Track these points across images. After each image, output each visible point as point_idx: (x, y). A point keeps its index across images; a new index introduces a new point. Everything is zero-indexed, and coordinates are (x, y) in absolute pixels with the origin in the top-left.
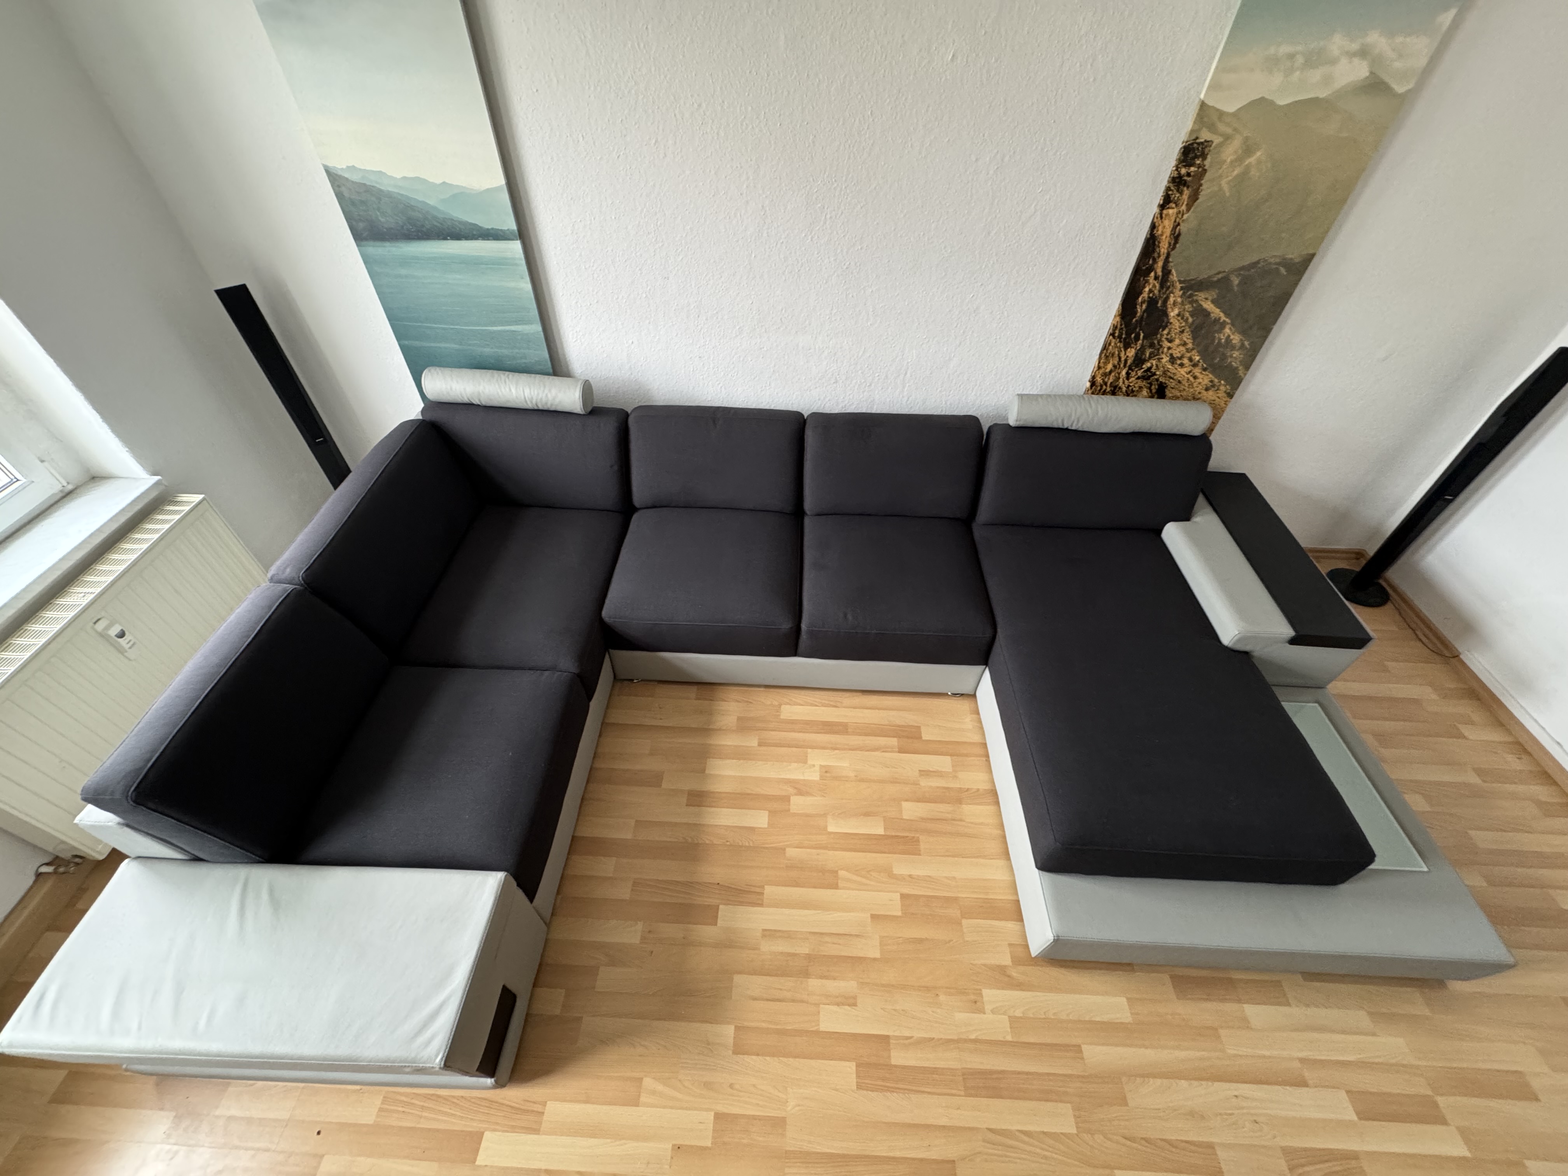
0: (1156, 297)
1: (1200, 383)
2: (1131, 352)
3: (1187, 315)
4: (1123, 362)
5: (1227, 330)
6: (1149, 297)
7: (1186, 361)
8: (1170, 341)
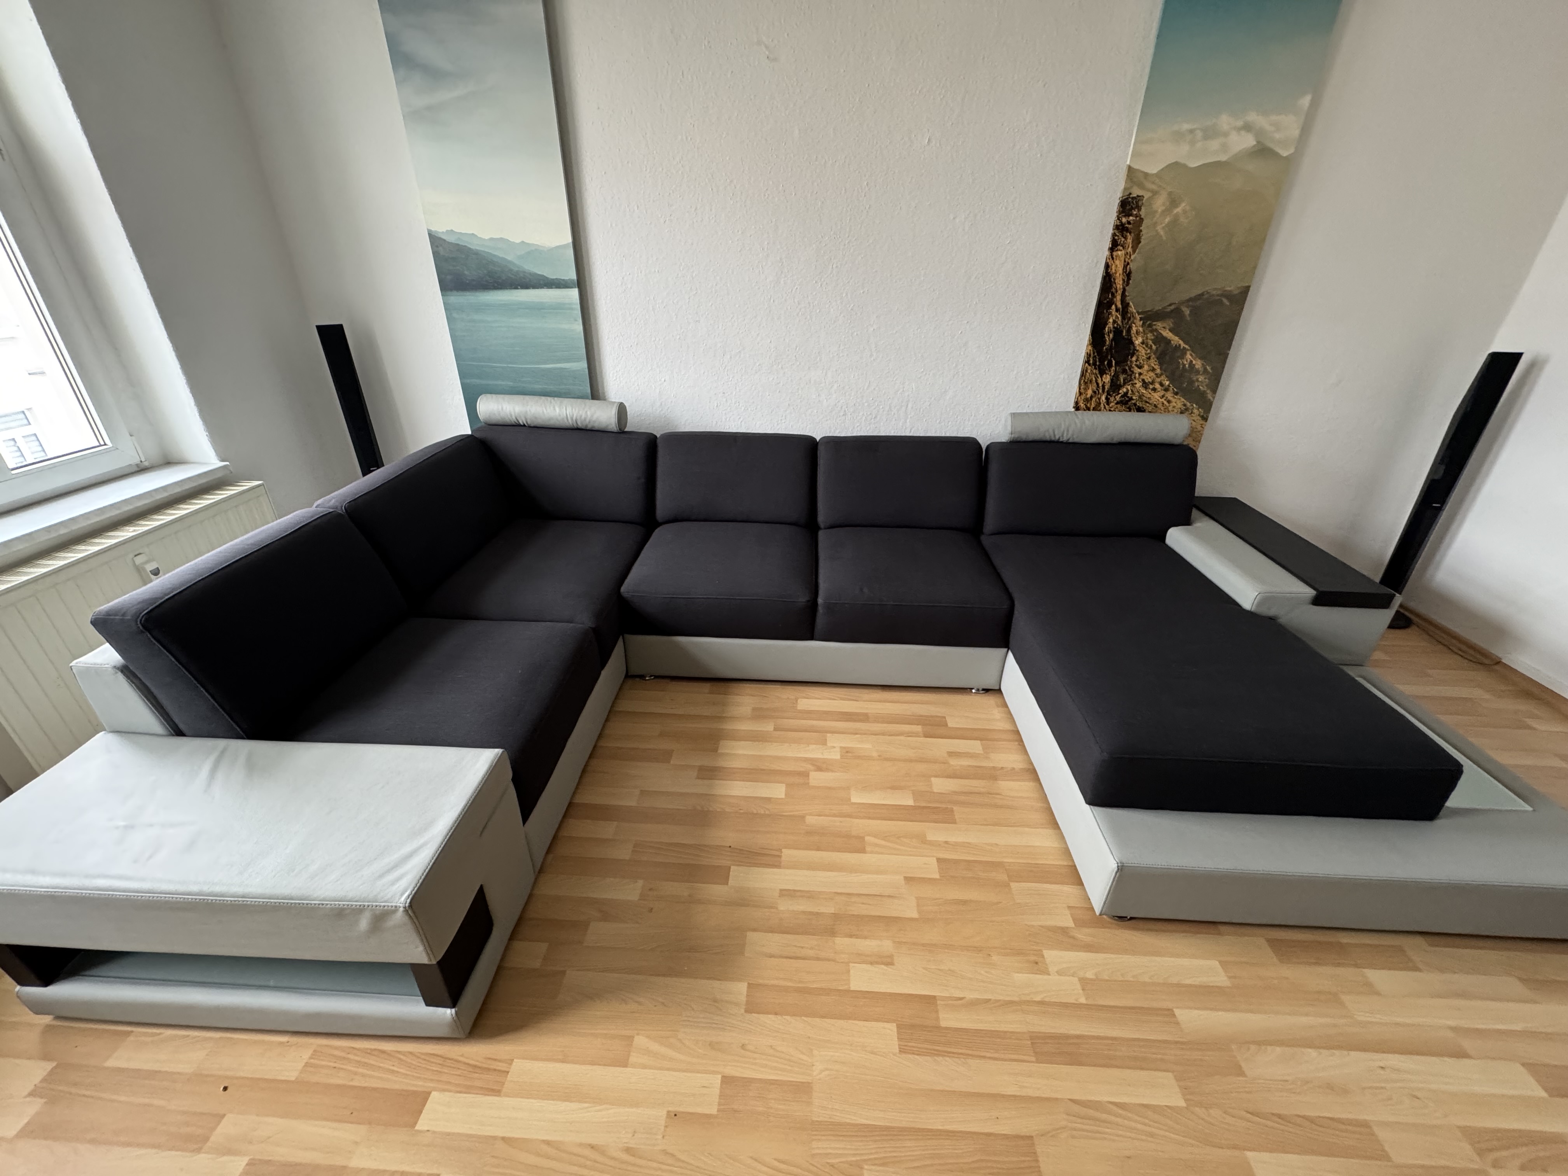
0: (1120, 327)
1: (1174, 407)
2: (1107, 379)
3: (1150, 342)
4: (1101, 388)
5: (1188, 356)
6: (1114, 327)
7: (1157, 386)
8: (1140, 367)
